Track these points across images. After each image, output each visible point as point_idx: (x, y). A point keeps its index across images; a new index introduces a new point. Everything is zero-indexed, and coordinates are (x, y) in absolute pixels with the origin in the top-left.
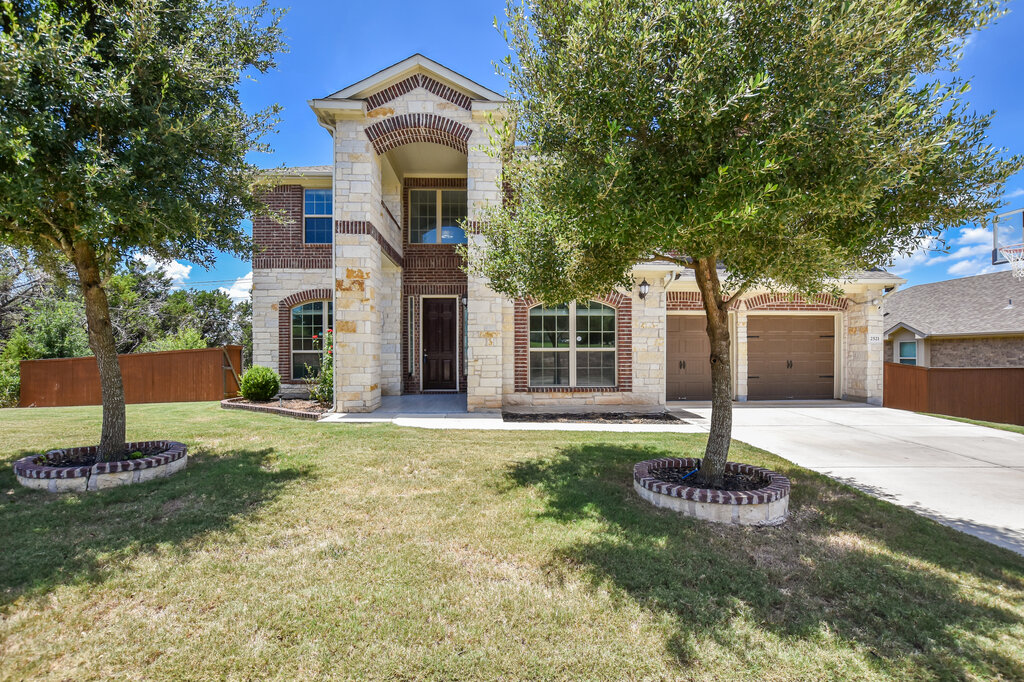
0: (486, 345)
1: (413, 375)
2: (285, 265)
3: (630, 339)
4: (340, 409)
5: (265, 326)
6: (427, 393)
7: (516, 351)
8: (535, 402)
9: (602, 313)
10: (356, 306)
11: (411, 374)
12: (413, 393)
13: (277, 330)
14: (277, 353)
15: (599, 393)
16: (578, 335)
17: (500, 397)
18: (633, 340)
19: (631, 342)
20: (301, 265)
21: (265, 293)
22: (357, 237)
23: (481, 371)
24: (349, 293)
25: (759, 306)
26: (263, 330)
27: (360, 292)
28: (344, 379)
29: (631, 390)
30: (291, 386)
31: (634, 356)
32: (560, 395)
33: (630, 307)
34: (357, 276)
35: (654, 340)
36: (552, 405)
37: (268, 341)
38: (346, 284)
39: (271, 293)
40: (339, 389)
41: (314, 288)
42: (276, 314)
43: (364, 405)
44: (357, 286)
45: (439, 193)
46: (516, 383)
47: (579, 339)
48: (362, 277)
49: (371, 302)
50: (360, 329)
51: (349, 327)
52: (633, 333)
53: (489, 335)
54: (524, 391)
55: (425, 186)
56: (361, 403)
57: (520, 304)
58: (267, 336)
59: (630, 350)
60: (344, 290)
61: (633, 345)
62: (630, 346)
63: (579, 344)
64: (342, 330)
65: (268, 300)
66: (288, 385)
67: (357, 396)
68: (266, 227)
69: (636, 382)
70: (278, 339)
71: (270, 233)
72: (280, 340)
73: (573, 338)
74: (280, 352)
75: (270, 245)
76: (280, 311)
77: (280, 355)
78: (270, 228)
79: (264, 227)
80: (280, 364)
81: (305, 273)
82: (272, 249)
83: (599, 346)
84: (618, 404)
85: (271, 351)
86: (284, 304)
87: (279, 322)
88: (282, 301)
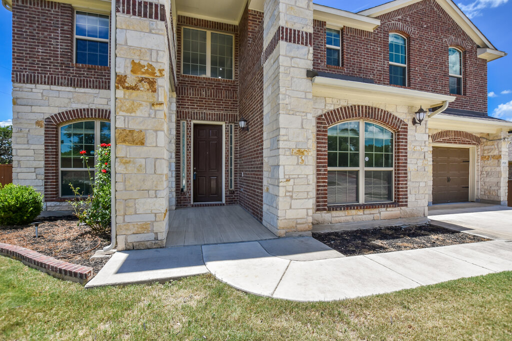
0: (298, 164)
1: (185, 190)
2: (52, 82)
3: (406, 160)
4: (121, 246)
5: (28, 143)
6: (198, 206)
7: (318, 170)
8: (334, 220)
9: (382, 137)
10: (143, 111)
11: (182, 190)
12: (185, 206)
13: (43, 147)
14: (42, 171)
15: (384, 209)
16: (366, 155)
17: (310, 219)
18: (408, 161)
19: (406, 163)
20: (71, 84)
21: (28, 109)
22: (146, 21)
23: (292, 192)
24: (135, 93)
25: (438, 140)
26: (26, 146)
27: (150, 93)
28: (126, 206)
29: (406, 205)
30: (58, 203)
31: (409, 175)
32: (354, 212)
33: (407, 132)
34: (147, 72)
35: (421, 161)
36: (347, 222)
37: (32, 158)
38: (131, 80)
39: (35, 109)
40: (120, 219)
41: (86, 107)
42: (42, 131)
43: (156, 239)
44: (146, 85)
45: (209, 33)
46: (318, 202)
47: (367, 159)
48: (153, 74)
49: (165, 108)
50: (150, 140)
51: (135, 138)
52: (408, 154)
53: (301, 152)
54: (325, 210)
55: (196, 25)
56: (151, 236)
57: (321, 123)
58: (31, 153)
59: (406, 170)
60: (128, 88)
61: (408, 166)
62: (406, 166)
63: (368, 164)
64: (124, 141)
65: (32, 116)
66: (55, 203)
67: (145, 227)
68: (29, 42)
69: (411, 198)
70: (43, 156)
71: (35, 48)
72: (46, 158)
73: (362, 159)
74: (45, 170)
75: (35, 61)
76: (46, 128)
77: (45, 173)
78: (35, 42)
79: (26, 41)
80: (45, 182)
81: (76, 92)
82: (37, 64)
83: (381, 166)
84: (397, 218)
85: (35, 168)
86: (51, 122)
87: (45, 140)
88: (48, 118)
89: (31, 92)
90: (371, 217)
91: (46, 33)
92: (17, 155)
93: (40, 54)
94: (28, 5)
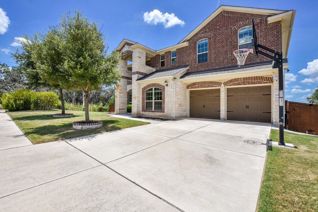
0: (134, 100)
7: (142, 101)
8: (145, 114)
9: (159, 91)
15: (158, 113)
16: (155, 97)
17: (136, 112)
18: (165, 98)
23: (134, 106)
29: (164, 112)
31: (165, 103)
32: (150, 112)
33: (164, 89)
36: (148, 115)
42: (127, 95)
43: (118, 113)
44: (117, 89)
46: (142, 109)
47: (155, 98)
49: (119, 92)
50: (118, 97)
52: (165, 96)
53: (135, 98)
54: (144, 111)
57: (143, 90)
59: (164, 101)
61: (165, 99)
63: (155, 99)
67: (117, 110)
69: (165, 110)
73: (154, 98)
83: (159, 100)
84: (162, 116)
90: (154, 115)
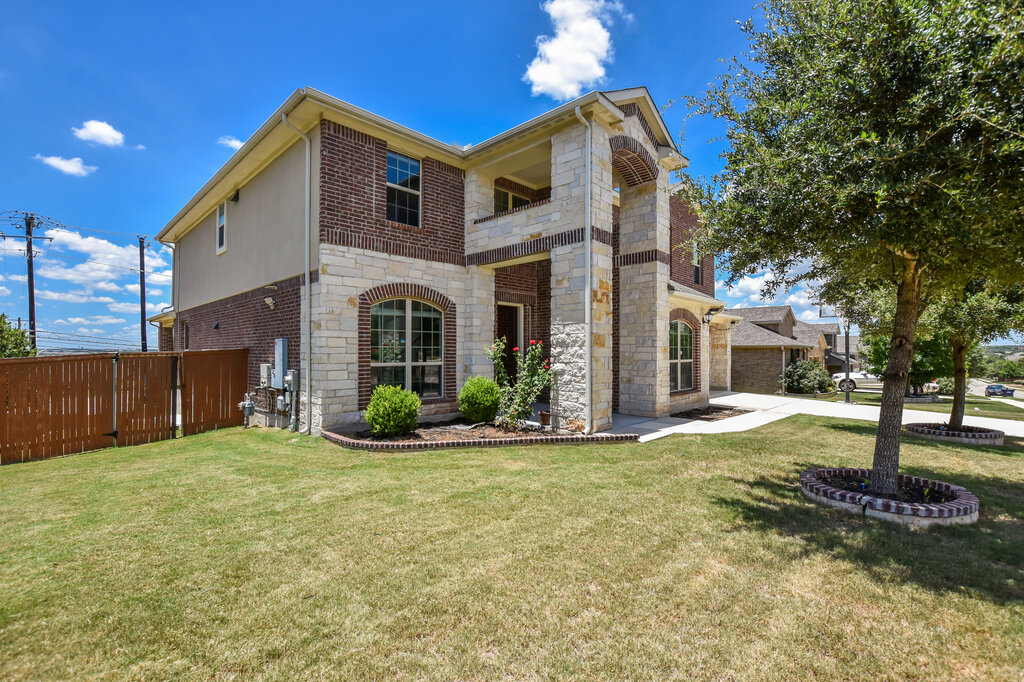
2: (366, 244)
4: (595, 428)
5: (339, 329)
13: (356, 334)
14: (355, 368)
19: (700, 355)
20: (386, 250)
21: (339, 280)
26: (332, 333)
28: (598, 396)
37: (344, 350)
39: (348, 281)
40: (594, 407)
41: (401, 280)
42: (355, 312)
43: (609, 422)
53: (665, 350)
58: (342, 342)
64: (597, 344)
65: (343, 291)
68: (341, 186)
70: (357, 347)
71: (347, 196)
72: (360, 349)
74: (360, 366)
75: (346, 213)
76: (360, 308)
77: (360, 370)
78: (347, 188)
79: (338, 185)
80: (360, 383)
81: (390, 260)
82: (350, 218)
83: (687, 358)
85: (348, 364)
86: (365, 299)
87: (359, 324)
88: (363, 295)
89: (343, 256)
91: (360, 177)
92: (327, 346)
93: (353, 205)
94: (341, 136)
